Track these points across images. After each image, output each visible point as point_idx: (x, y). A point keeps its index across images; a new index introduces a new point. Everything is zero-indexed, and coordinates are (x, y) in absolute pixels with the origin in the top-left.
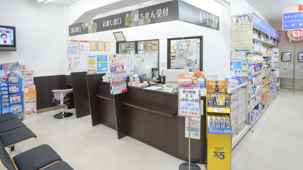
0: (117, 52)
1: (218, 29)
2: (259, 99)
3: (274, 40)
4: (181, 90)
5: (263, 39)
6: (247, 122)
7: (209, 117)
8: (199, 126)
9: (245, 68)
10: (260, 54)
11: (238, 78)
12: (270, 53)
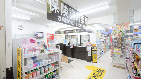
0: (65, 39)
1: (93, 33)
2: (103, 50)
3: (107, 35)
4: (87, 46)
5: (104, 35)
6: (100, 55)
7: (93, 51)
8: (90, 53)
9: (100, 42)
10: (103, 39)
11: (98, 44)
12: (106, 38)
